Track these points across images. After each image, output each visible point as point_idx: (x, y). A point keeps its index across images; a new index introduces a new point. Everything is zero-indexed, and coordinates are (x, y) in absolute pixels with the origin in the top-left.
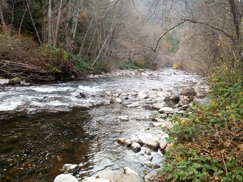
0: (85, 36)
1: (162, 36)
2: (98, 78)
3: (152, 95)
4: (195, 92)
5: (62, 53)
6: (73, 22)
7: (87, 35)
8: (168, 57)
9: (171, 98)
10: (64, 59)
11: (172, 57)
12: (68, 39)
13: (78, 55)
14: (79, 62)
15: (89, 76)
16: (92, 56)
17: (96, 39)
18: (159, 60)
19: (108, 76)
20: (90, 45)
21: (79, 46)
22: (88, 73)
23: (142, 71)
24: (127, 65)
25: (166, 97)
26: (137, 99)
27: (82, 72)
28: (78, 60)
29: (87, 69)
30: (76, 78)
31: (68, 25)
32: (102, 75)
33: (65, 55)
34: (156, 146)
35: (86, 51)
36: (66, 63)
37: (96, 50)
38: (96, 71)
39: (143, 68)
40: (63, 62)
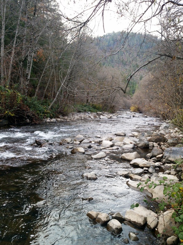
0: (41, 77)
1: (133, 74)
2: (56, 122)
3: (118, 141)
4: (165, 138)
5: (16, 94)
6: (28, 62)
7: (43, 76)
9: (140, 145)
10: (18, 102)
11: (128, 99)
12: (22, 79)
13: (34, 97)
14: (34, 105)
15: (45, 120)
16: (49, 99)
17: (53, 81)
18: (117, 103)
19: (66, 120)
20: (47, 87)
21: (35, 88)
22: (45, 117)
23: (101, 114)
24: (85, 108)
26: (102, 148)
27: (38, 115)
28: (34, 103)
29: (44, 112)
30: (31, 122)
31: (22, 65)
32: (60, 118)
33: (19, 97)
34: (142, 223)
35: (42, 93)
36: (21, 105)
37: (53, 92)
38: (53, 115)
39: (101, 110)
40: (16, 105)
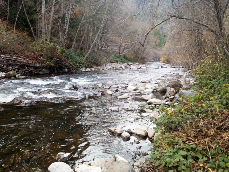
0: (78, 32)
1: (150, 32)
2: (90, 71)
3: (141, 87)
4: (181, 84)
5: (56, 47)
6: (66, 19)
7: (79, 31)
8: (156, 51)
9: (158, 90)
10: (57, 53)
11: (159, 51)
12: (61, 34)
13: (71, 50)
14: (71, 56)
15: (81, 70)
16: (84, 51)
17: (88, 34)
18: (147, 54)
19: (99, 69)
20: (82, 40)
21: (72, 41)
22: (81, 67)
23: (132, 65)
24: (117, 59)
25: (154, 89)
26: (126, 91)
27: (75, 65)
29: (80, 62)
30: (69, 72)
31: (60, 21)
32: (94, 68)
33: (58, 49)
34: (144, 135)
35: (78, 46)
36: (60, 57)
37: (88, 45)
38: (88, 65)
39: (132, 61)
40: (56, 56)
